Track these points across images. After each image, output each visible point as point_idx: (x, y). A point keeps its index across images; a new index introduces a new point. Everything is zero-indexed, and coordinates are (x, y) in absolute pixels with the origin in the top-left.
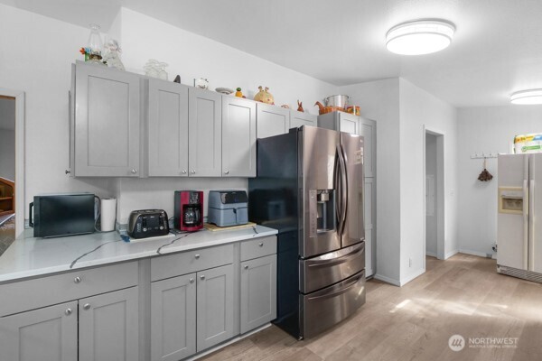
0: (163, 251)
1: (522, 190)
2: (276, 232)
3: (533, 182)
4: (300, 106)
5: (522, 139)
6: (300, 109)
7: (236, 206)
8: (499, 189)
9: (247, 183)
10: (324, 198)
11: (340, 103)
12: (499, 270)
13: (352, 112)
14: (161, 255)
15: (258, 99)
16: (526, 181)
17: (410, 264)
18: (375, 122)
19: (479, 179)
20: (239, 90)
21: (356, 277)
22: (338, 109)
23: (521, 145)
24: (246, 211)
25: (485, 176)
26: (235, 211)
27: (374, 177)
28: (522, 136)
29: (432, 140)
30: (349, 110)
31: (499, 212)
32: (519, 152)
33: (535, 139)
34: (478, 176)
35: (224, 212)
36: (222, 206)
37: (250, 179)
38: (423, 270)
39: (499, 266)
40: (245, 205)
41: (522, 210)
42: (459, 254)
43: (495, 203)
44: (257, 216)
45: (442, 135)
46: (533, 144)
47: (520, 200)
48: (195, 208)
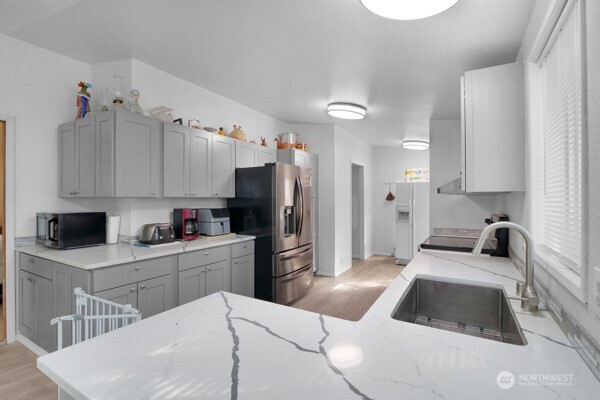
0: (187, 249)
1: (409, 206)
2: (254, 237)
3: (414, 201)
4: (263, 141)
5: (409, 172)
6: (263, 144)
7: (222, 219)
8: (397, 206)
9: (225, 202)
10: (289, 212)
11: (292, 140)
12: (397, 262)
13: (301, 148)
14: (185, 253)
15: (233, 135)
16: (411, 201)
17: (341, 261)
18: (317, 156)
19: (387, 199)
20: (221, 129)
21: (306, 268)
22: (292, 146)
23: (409, 176)
24: (229, 223)
25: (390, 197)
26: (222, 224)
27: (317, 198)
28: (410, 170)
29: (356, 170)
30: (299, 146)
31: (397, 221)
32: (408, 181)
33: (416, 173)
34: (386, 197)
35: (214, 225)
36: (213, 220)
37: (229, 200)
38: (350, 266)
39: (396, 259)
40: (228, 219)
41: (409, 220)
42: (374, 255)
43: (394, 215)
44: (236, 228)
45: (362, 167)
46: (415, 176)
47: (408, 213)
48: (194, 221)
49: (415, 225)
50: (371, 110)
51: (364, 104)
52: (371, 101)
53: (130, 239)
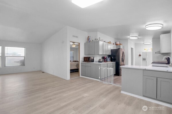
2: (115, 62)
3: (147, 56)
18: (124, 46)
20: (108, 42)
23: (145, 50)
24: (110, 60)
34: (139, 55)
36: (108, 59)
43: (142, 59)
44: (112, 60)
46: (147, 50)
47: (145, 59)
48: (106, 59)
49: (147, 62)
50: (139, 37)
51: (138, 36)
52: (139, 36)
53: (97, 61)
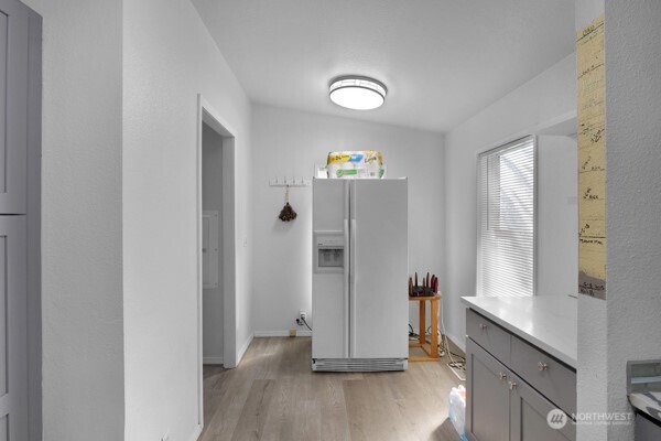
1: (343, 235)
3: (354, 222)
5: (338, 158)
8: (315, 235)
12: (315, 367)
16: (346, 221)
19: (281, 217)
23: (336, 167)
25: (288, 214)
28: (337, 154)
31: (315, 272)
32: (334, 176)
33: (351, 160)
34: (279, 214)
39: (314, 360)
41: (342, 266)
45: (233, 136)
46: (350, 166)
49: (356, 278)
